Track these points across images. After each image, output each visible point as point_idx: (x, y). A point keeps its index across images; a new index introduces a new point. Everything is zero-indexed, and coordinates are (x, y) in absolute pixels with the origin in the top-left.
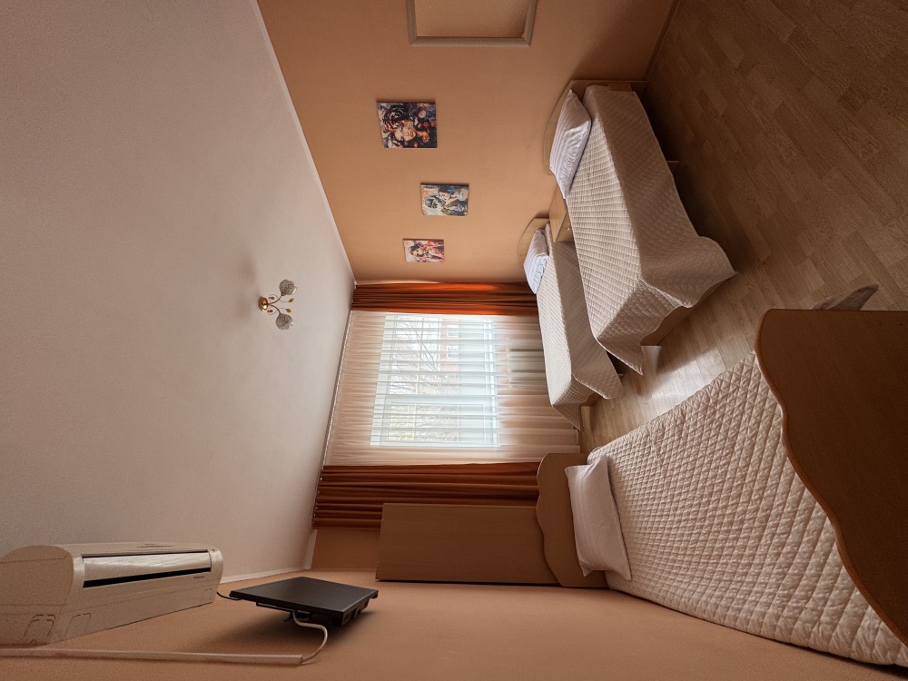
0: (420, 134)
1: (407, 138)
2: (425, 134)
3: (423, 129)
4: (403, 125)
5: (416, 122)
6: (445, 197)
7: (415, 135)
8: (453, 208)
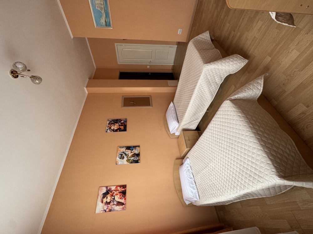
0: (121, 127)
1: (115, 129)
2: (122, 127)
3: (121, 126)
4: (115, 125)
5: (120, 124)
6: (129, 152)
7: (118, 127)
8: (132, 158)
